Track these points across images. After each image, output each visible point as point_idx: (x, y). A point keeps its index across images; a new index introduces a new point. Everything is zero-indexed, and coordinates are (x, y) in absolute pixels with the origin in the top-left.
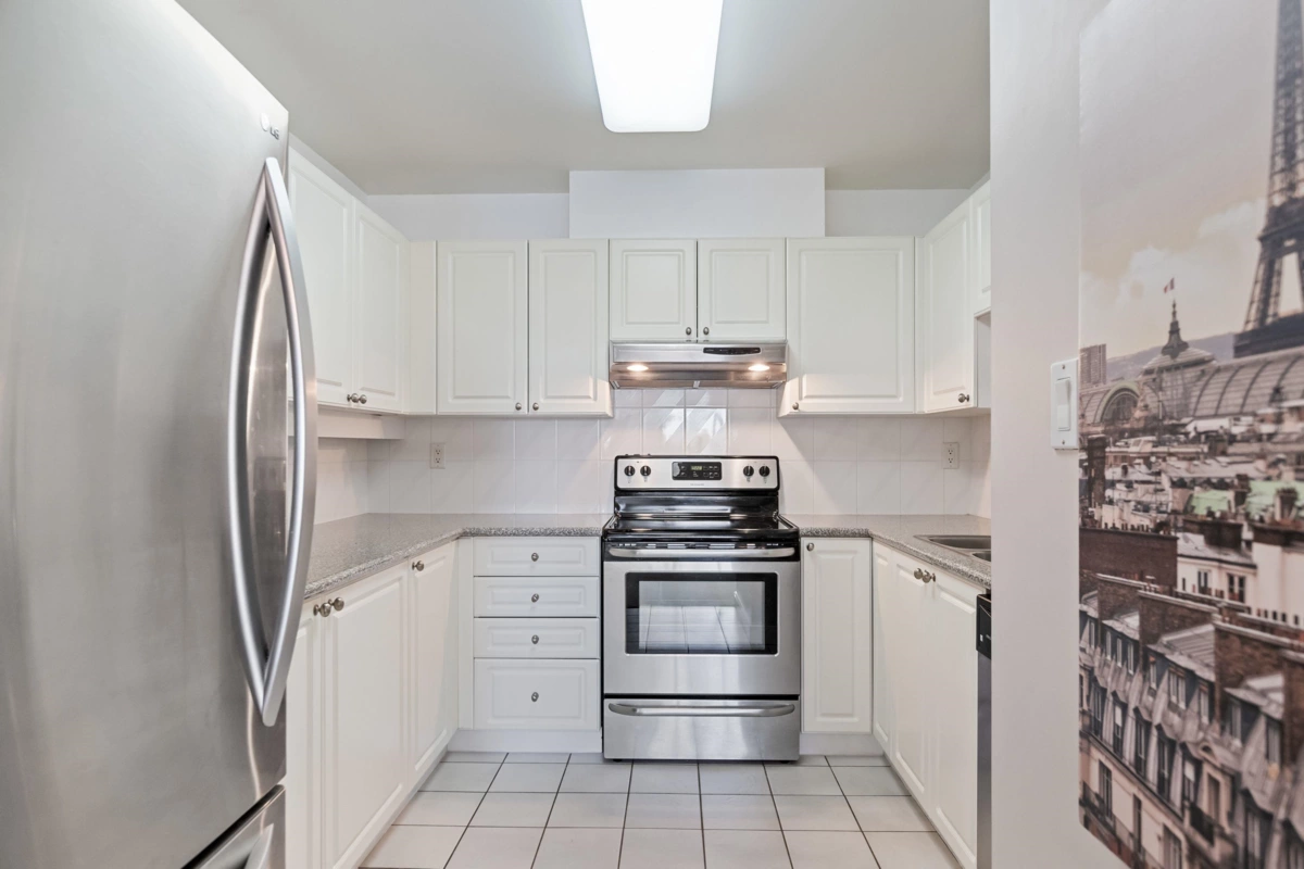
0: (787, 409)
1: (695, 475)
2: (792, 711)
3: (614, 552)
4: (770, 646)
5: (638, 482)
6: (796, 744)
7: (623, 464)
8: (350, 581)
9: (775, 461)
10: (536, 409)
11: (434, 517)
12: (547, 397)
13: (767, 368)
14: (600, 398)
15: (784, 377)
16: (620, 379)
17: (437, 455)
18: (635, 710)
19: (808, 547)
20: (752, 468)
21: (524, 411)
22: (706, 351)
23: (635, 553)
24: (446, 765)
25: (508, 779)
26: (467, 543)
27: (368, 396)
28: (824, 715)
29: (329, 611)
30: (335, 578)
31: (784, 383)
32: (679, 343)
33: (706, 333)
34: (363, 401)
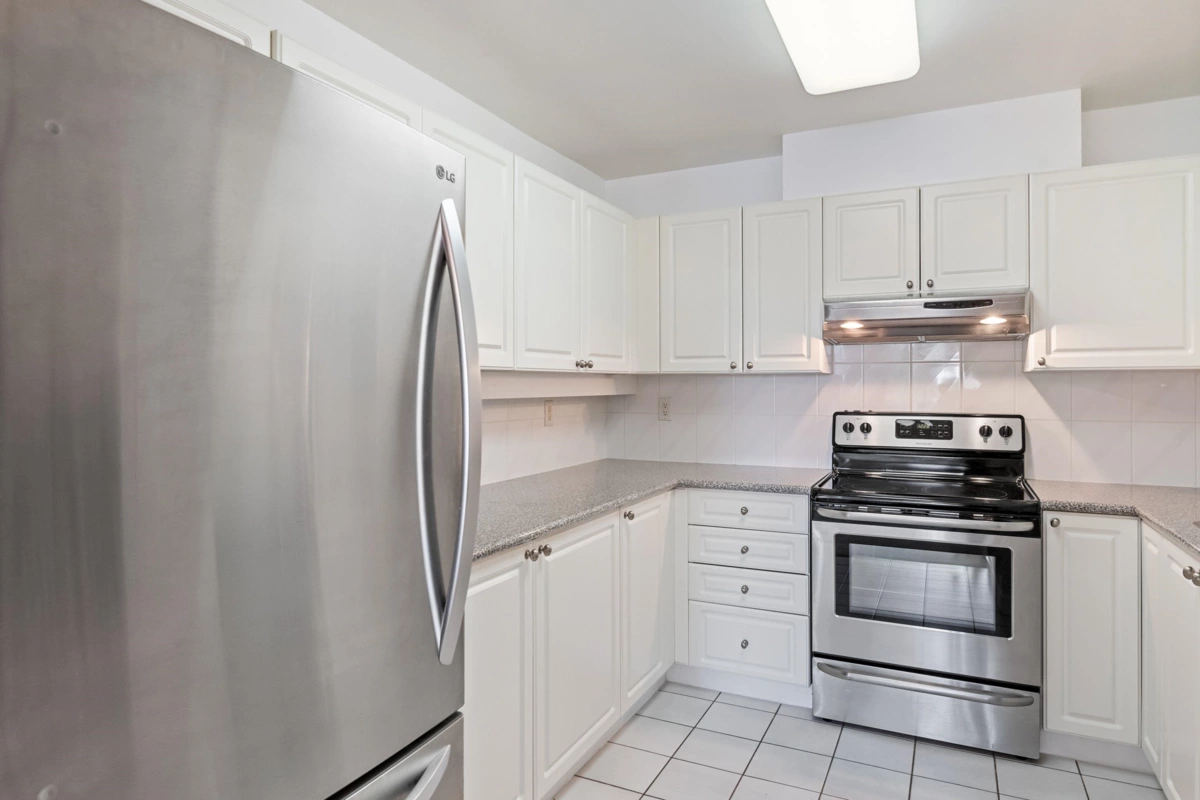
0: (1032, 364)
1: (922, 434)
2: (1032, 703)
3: (822, 512)
4: (1003, 627)
5: (857, 439)
6: (1037, 742)
7: (842, 420)
8: (557, 530)
9: (1019, 420)
10: (749, 367)
11: (662, 465)
12: (761, 356)
13: (1004, 320)
14: (816, 355)
15: (1029, 329)
16: (834, 337)
17: (664, 408)
18: (845, 674)
19: (1052, 523)
20: (989, 428)
21: (739, 369)
22: (927, 305)
23: (845, 515)
24: (663, 694)
25: (716, 719)
26: (682, 493)
27: (594, 360)
28: (1072, 714)
29: (537, 557)
30: (544, 528)
31: (1028, 336)
32: (900, 298)
33: (930, 286)
34: (591, 366)
